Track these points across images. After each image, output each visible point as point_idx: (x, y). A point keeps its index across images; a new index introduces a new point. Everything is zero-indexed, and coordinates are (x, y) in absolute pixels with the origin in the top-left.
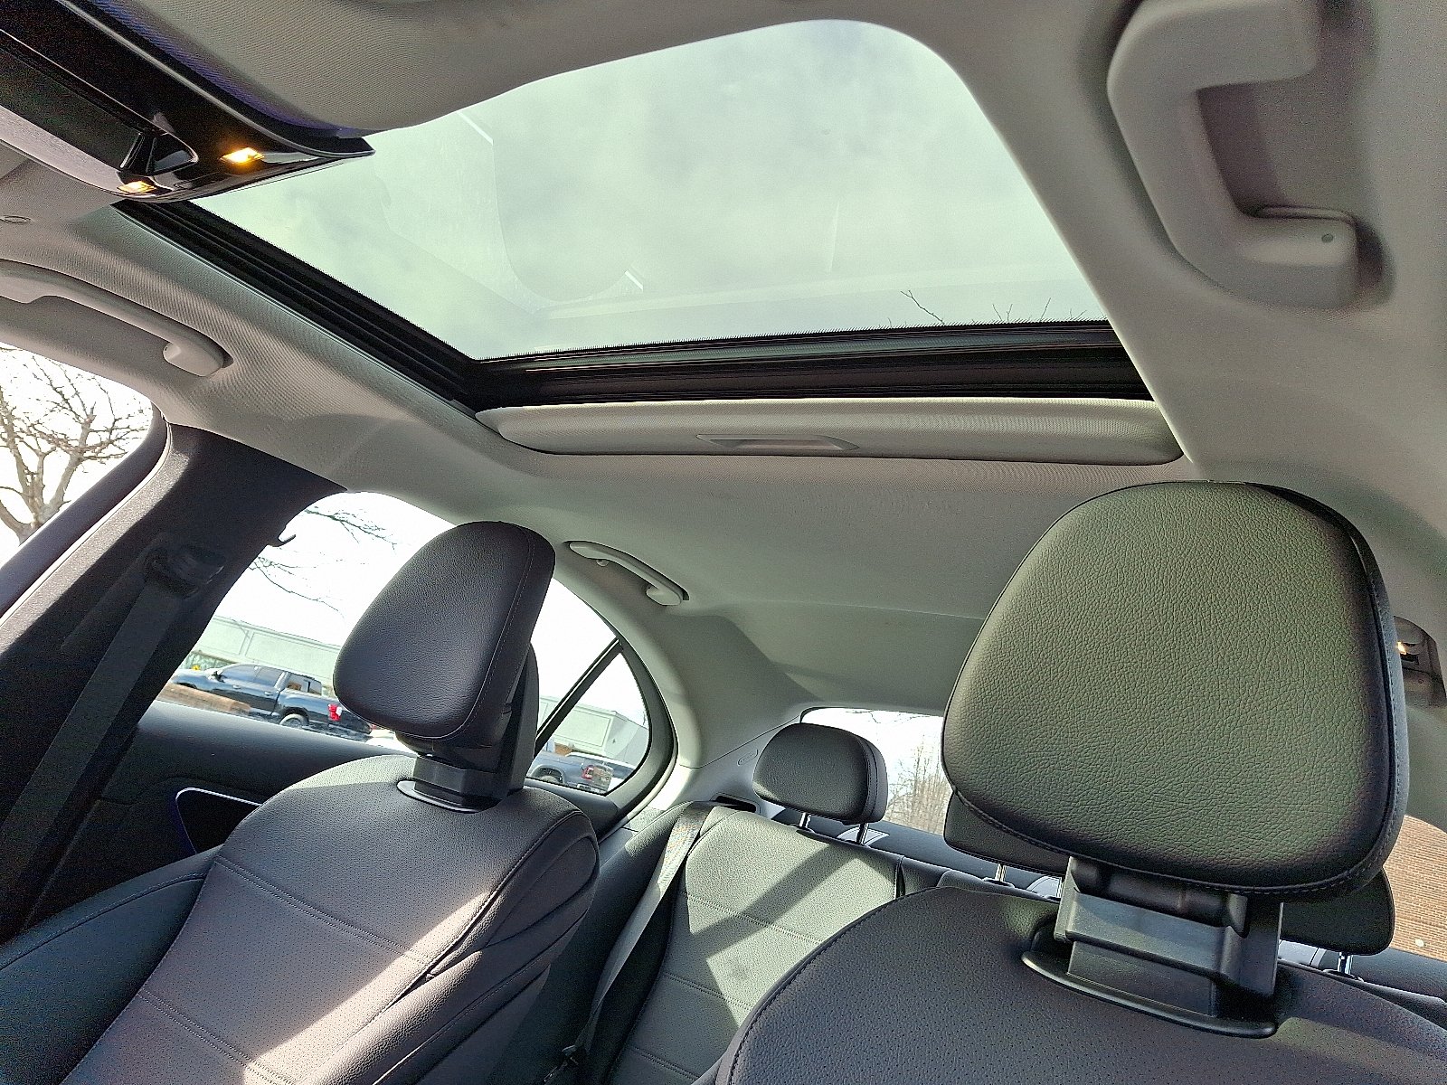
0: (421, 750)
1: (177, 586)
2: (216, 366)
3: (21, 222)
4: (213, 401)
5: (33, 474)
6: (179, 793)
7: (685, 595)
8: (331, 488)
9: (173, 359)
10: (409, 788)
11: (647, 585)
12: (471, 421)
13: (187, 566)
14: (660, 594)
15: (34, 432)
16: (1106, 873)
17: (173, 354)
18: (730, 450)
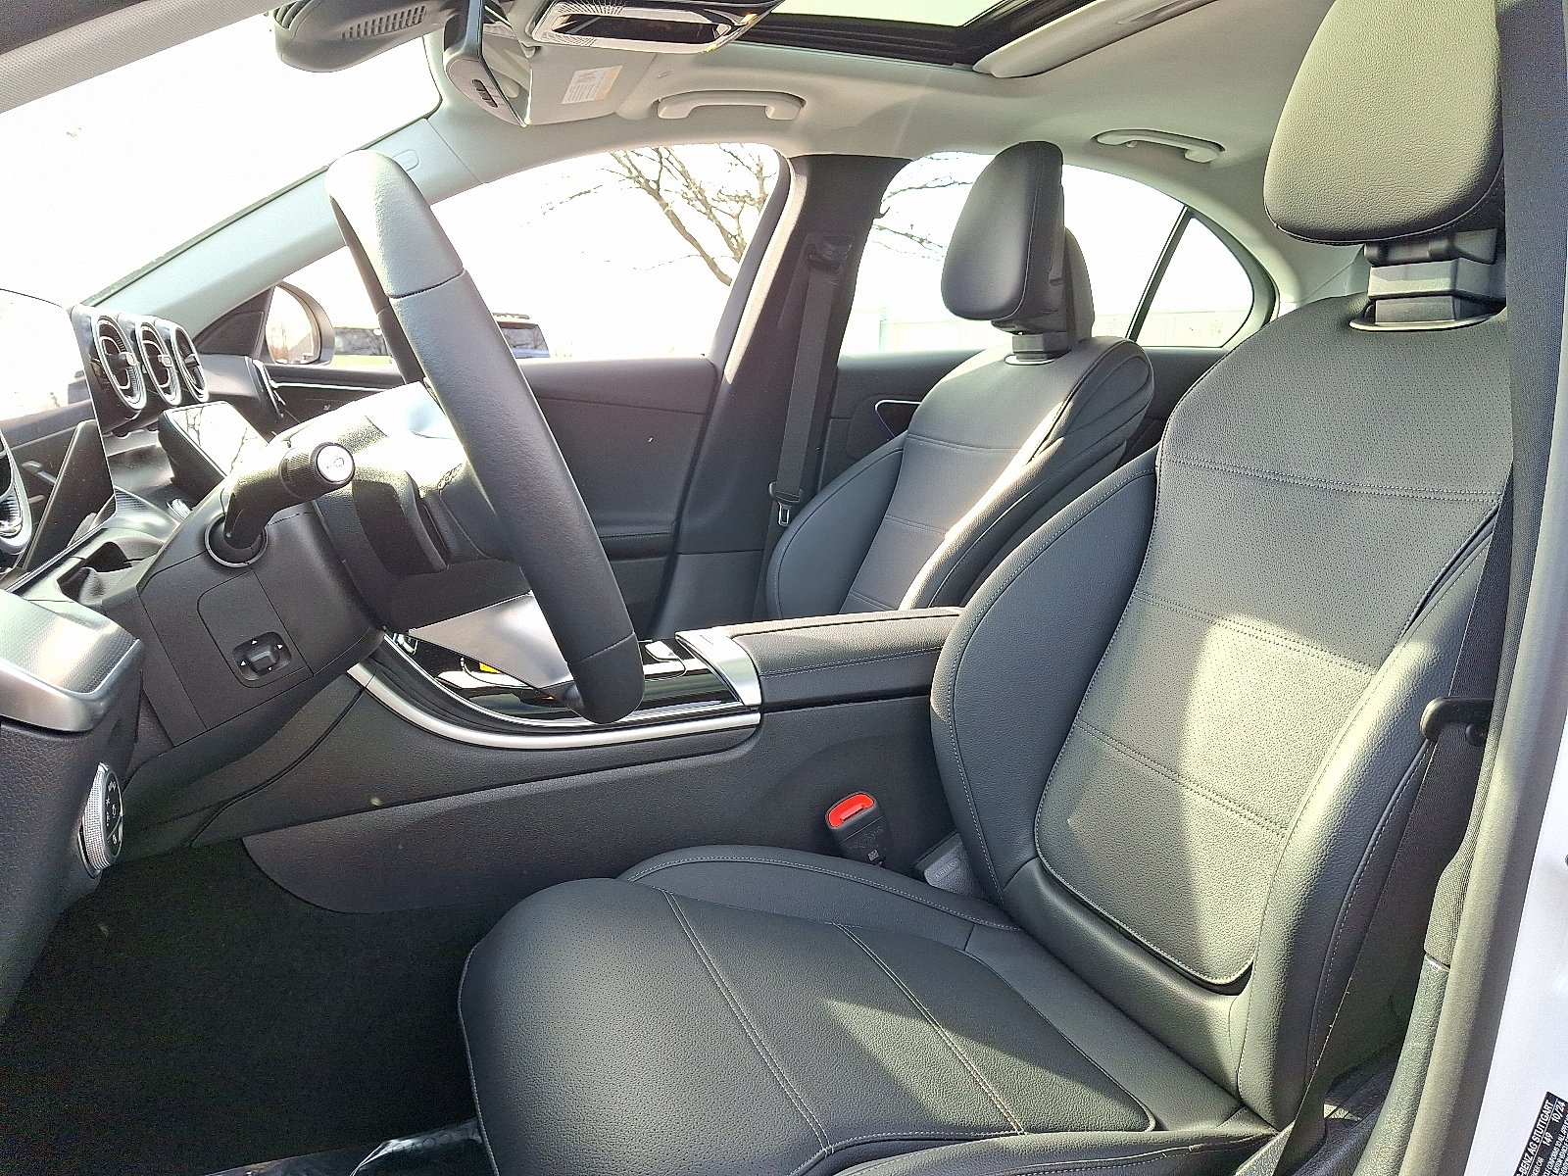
0: (1013, 329)
1: (829, 267)
2: (797, 109)
3: (667, 74)
4: (807, 133)
5: (735, 237)
6: (877, 406)
7: (1221, 148)
8: (900, 163)
9: (774, 115)
10: (1013, 360)
11: (1184, 150)
12: (972, 74)
13: (829, 252)
14: (1196, 154)
15: (723, 197)
16: (1385, 248)
17: (771, 113)
18: (1149, 22)
